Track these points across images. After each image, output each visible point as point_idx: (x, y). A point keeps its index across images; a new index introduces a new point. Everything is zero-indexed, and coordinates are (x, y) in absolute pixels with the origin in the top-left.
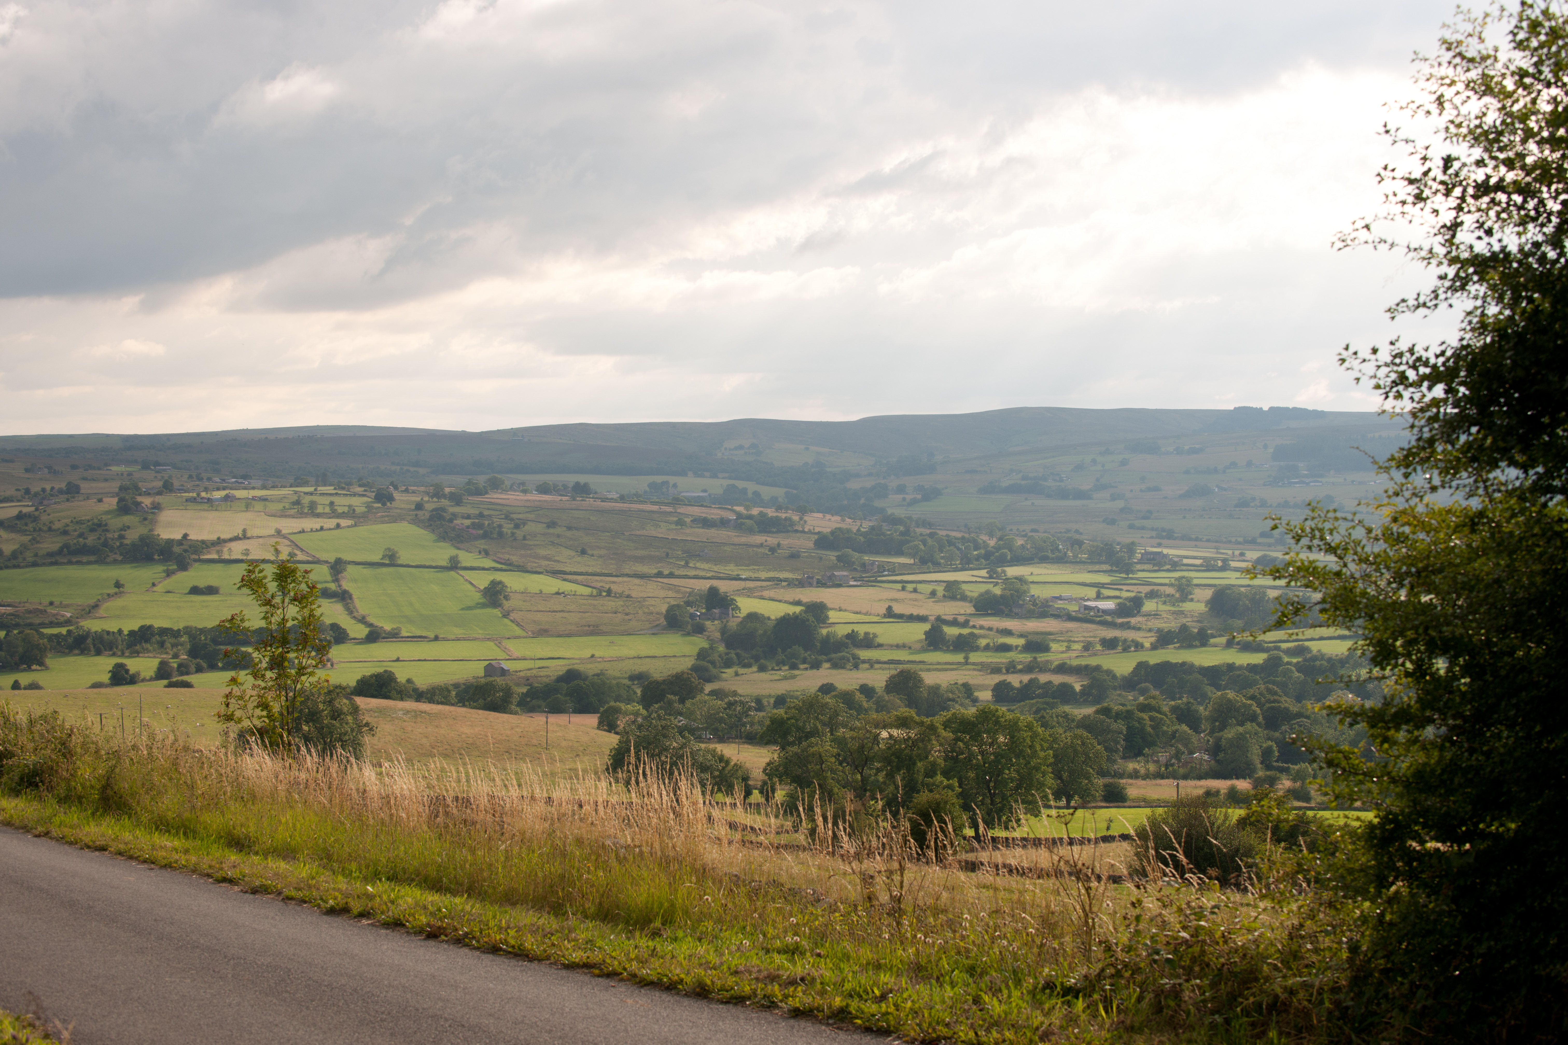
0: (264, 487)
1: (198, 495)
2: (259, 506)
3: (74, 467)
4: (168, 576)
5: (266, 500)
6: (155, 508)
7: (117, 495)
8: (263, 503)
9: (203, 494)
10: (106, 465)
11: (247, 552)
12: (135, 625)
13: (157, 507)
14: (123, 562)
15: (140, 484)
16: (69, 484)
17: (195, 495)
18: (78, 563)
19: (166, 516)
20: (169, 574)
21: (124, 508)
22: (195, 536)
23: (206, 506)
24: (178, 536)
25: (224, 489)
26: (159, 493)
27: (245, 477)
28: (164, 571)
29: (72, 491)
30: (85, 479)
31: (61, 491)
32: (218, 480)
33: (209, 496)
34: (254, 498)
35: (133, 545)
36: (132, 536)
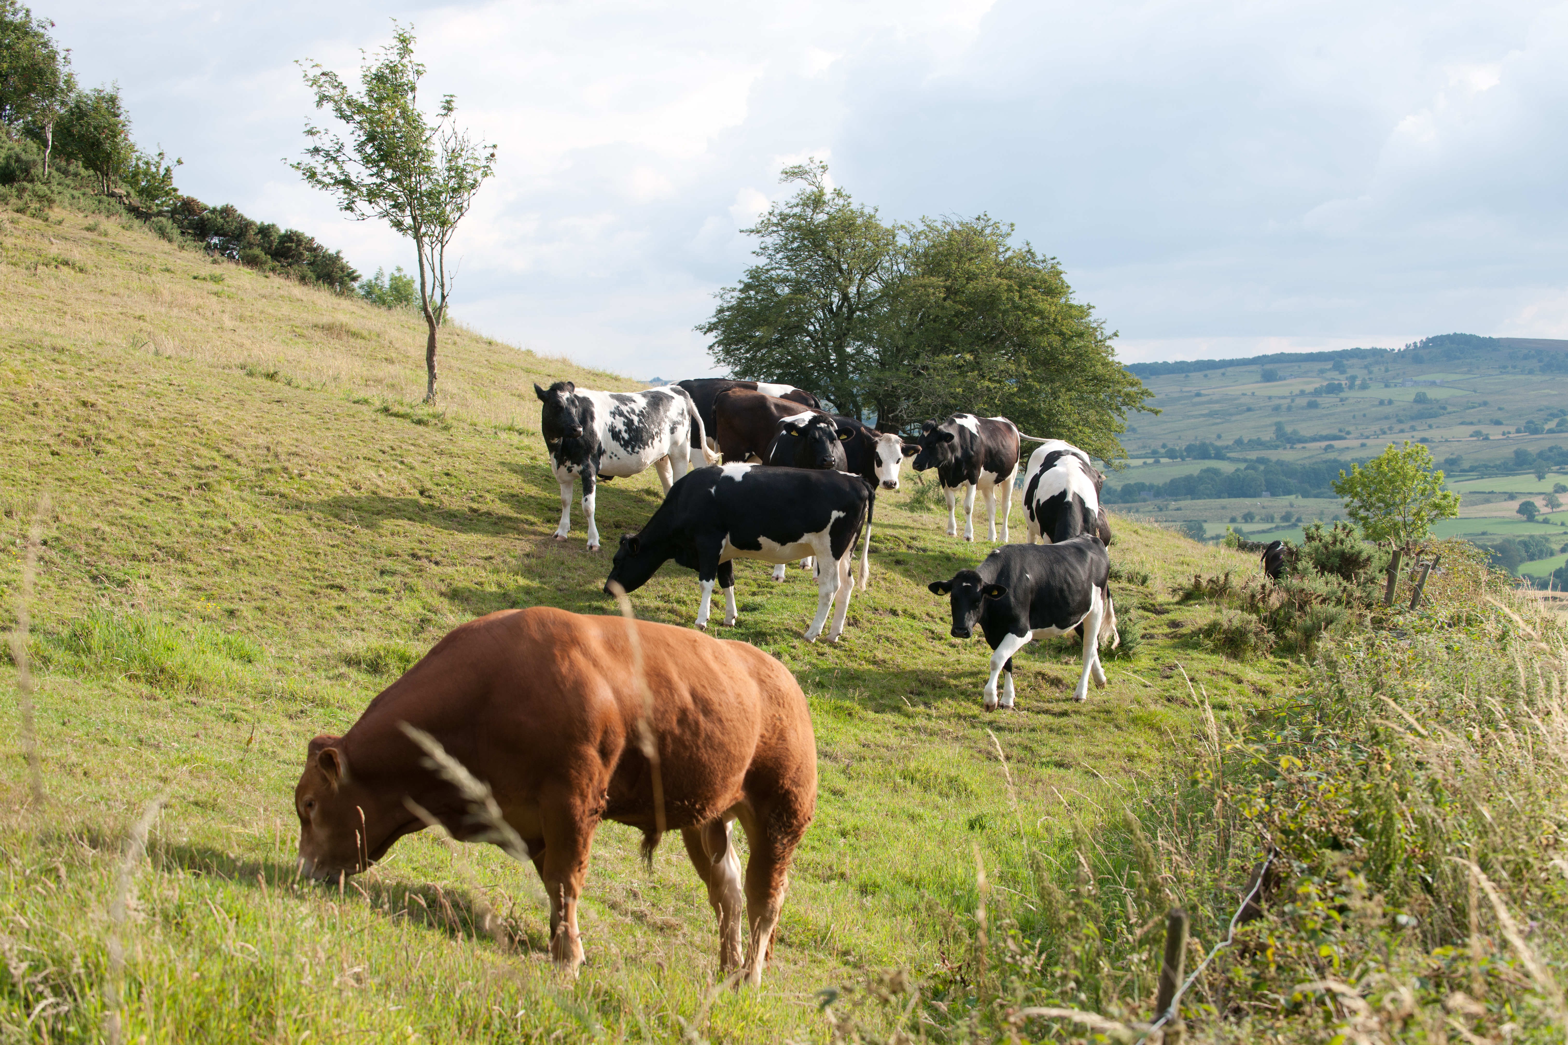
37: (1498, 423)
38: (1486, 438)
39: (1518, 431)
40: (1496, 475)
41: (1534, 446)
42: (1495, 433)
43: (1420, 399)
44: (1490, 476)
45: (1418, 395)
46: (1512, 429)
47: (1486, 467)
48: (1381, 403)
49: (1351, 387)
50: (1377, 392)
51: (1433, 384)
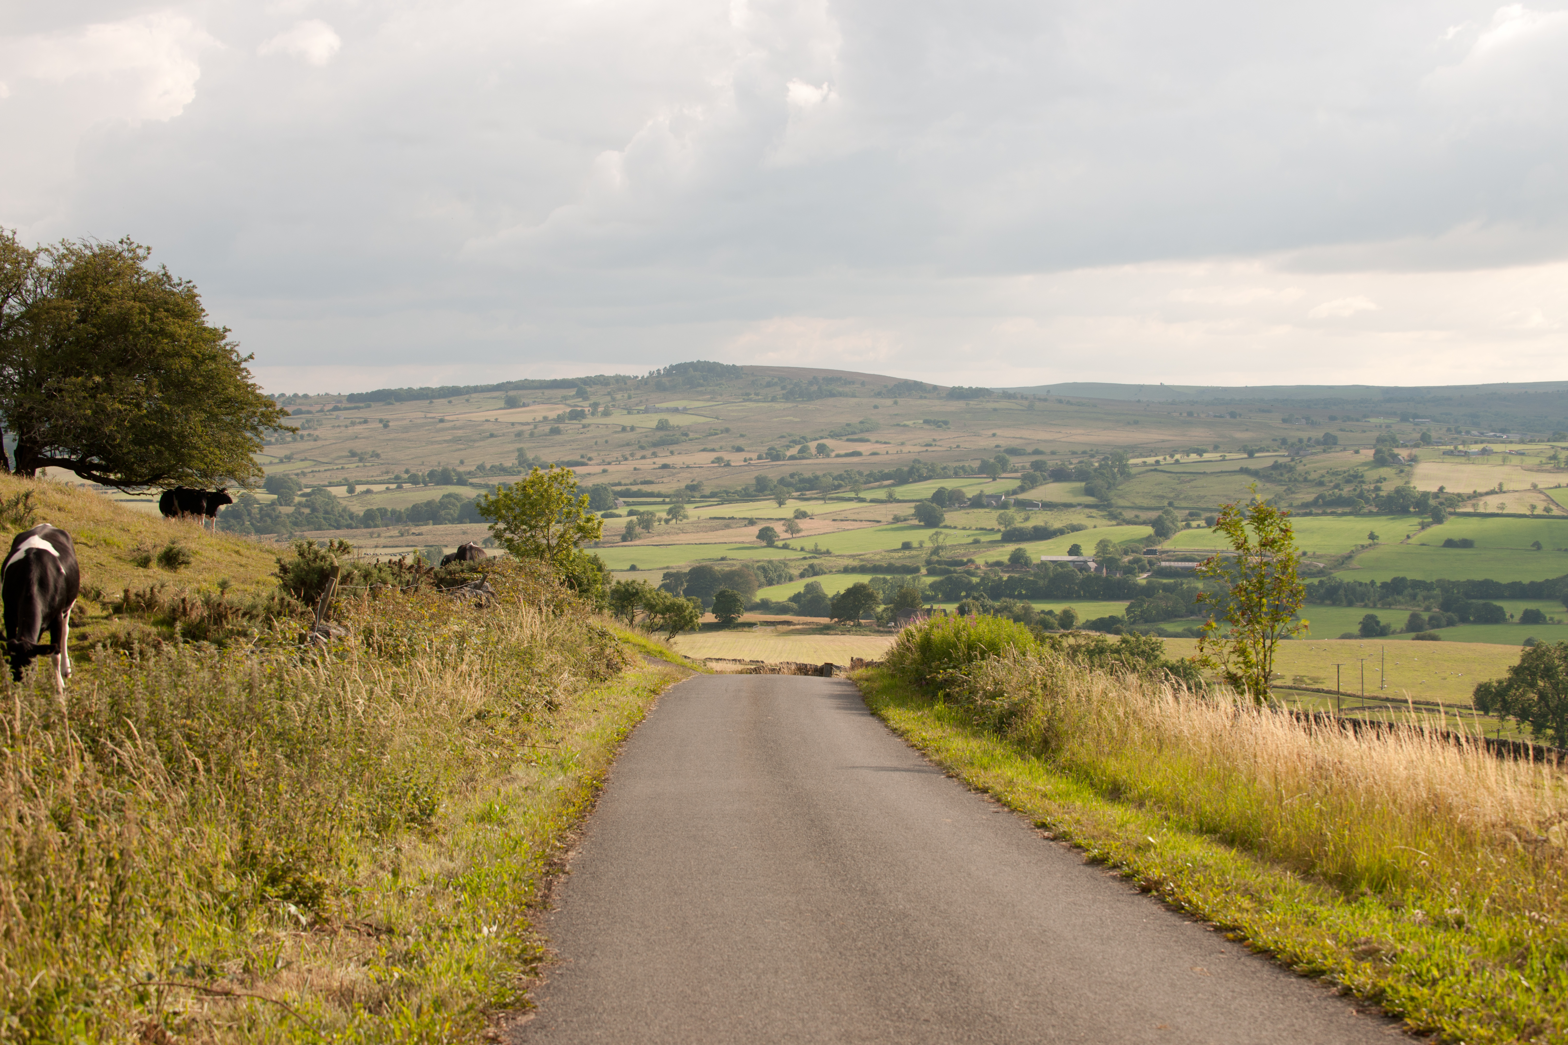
0: (1522, 442)
1: (1456, 448)
2: (1516, 460)
3: (1333, 418)
4: (1423, 528)
5: (1523, 454)
6: (1412, 460)
7: (1375, 446)
8: (1520, 457)
9: (1461, 448)
10: (1365, 416)
11: (1502, 506)
12: (1388, 577)
13: (1414, 459)
14: (1377, 514)
15: (1398, 436)
16: (1327, 435)
17: (1452, 448)
18: (1332, 514)
19: (1422, 469)
20: (1424, 526)
21: (1380, 461)
22: (1451, 489)
23: (1463, 460)
24: (1435, 489)
25: (1482, 442)
26: (1417, 446)
27: (1503, 431)
28: (1420, 524)
29: (1329, 442)
30: (1341, 430)
31: (1318, 443)
32: (1475, 433)
33: (1465, 449)
34: (1510, 453)
35: (1389, 497)
36: (1387, 488)
37: (739, 450)
38: (728, 465)
39: (760, 458)
40: (737, 501)
41: (774, 472)
42: (736, 459)
43: (663, 426)
44: (730, 501)
45: (660, 421)
46: (754, 456)
47: (727, 493)
48: (624, 429)
49: (593, 414)
50: (619, 418)
51: (676, 410)
